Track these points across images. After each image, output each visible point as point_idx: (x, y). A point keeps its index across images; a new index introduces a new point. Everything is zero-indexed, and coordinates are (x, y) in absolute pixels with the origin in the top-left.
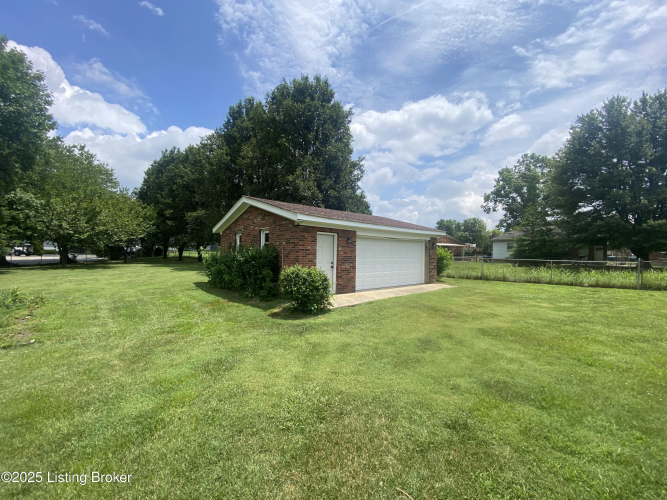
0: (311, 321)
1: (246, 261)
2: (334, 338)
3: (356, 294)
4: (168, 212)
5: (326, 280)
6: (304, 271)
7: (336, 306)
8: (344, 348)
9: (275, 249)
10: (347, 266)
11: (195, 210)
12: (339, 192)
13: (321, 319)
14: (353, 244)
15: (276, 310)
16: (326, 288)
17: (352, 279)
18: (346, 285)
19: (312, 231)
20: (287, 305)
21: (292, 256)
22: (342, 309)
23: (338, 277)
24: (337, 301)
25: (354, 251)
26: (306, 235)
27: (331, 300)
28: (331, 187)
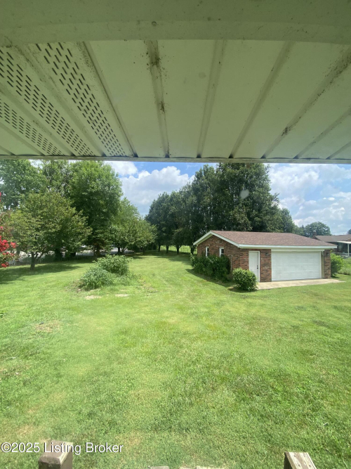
0: (248, 294)
1: (214, 263)
2: (259, 301)
3: (272, 283)
4: (164, 229)
5: (254, 276)
6: (244, 271)
7: (259, 288)
8: (262, 305)
9: (227, 258)
10: (266, 268)
11: (177, 228)
12: (261, 218)
13: (252, 294)
14: (270, 256)
15: (231, 288)
16: (254, 280)
17: (270, 275)
18: (266, 277)
19: (247, 250)
20: (236, 286)
21: (237, 263)
22: (263, 290)
23: (261, 273)
24: (260, 285)
25: (270, 260)
26: (243, 253)
27: (257, 286)
28: (257, 216)
